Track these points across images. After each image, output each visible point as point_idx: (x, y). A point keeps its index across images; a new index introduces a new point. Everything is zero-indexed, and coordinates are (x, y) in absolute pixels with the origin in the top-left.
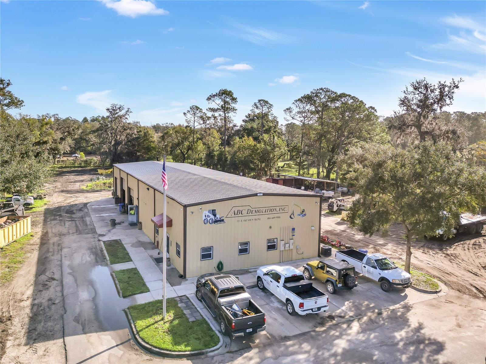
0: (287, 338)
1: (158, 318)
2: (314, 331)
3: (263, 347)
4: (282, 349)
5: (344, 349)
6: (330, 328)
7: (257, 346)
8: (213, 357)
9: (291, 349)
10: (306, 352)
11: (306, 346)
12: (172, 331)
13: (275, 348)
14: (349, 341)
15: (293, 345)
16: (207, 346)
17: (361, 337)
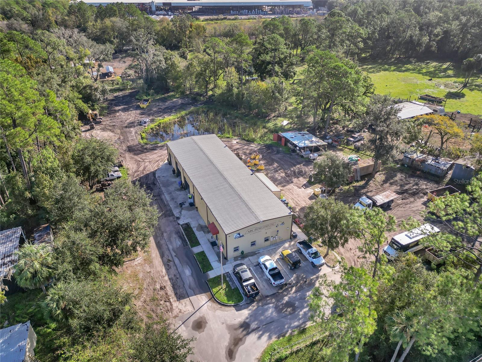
0: (267, 296)
1: (220, 287)
2: (278, 292)
3: (259, 301)
4: (265, 302)
5: (286, 301)
6: (284, 291)
7: (256, 301)
8: (241, 306)
9: (268, 301)
10: (273, 303)
11: (274, 300)
12: (227, 295)
13: (263, 301)
14: (289, 297)
15: (269, 300)
16: (239, 301)
17: (294, 295)
